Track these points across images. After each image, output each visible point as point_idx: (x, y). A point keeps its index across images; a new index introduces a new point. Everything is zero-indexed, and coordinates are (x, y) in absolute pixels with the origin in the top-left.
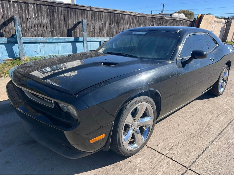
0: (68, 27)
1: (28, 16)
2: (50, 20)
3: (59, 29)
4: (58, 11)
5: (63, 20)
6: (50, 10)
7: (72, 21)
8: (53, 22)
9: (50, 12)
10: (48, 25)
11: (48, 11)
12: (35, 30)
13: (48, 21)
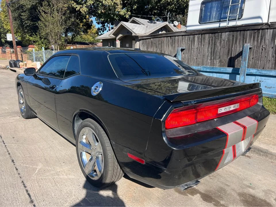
0: (231, 54)
1: (193, 46)
2: (212, 49)
3: (220, 58)
4: (221, 37)
5: (226, 46)
6: (212, 38)
7: (236, 48)
8: (214, 50)
9: (212, 40)
10: (209, 54)
11: (211, 38)
12: (197, 59)
13: (210, 49)
